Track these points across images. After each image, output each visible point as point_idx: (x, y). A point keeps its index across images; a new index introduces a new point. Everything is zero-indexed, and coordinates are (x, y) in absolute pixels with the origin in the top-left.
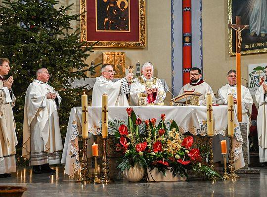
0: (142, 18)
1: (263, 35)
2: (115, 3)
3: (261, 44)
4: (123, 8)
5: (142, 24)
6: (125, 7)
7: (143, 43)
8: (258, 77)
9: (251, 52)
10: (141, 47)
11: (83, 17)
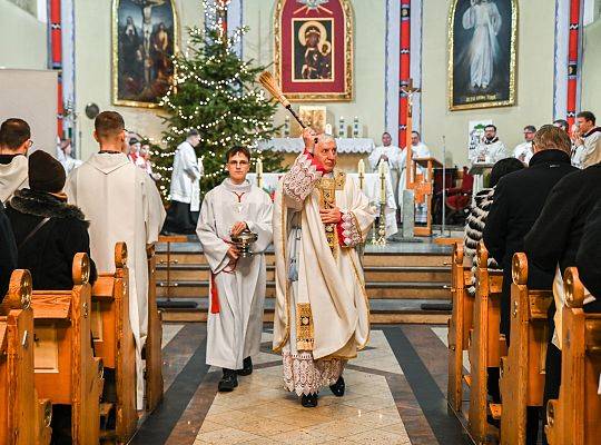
0: (349, 64)
1: (484, 87)
2: (315, 46)
3: (482, 97)
4: (324, 52)
5: (349, 72)
6: (328, 51)
7: (350, 94)
8: (478, 137)
9: (471, 106)
10: (346, 99)
11: (277, 64)
